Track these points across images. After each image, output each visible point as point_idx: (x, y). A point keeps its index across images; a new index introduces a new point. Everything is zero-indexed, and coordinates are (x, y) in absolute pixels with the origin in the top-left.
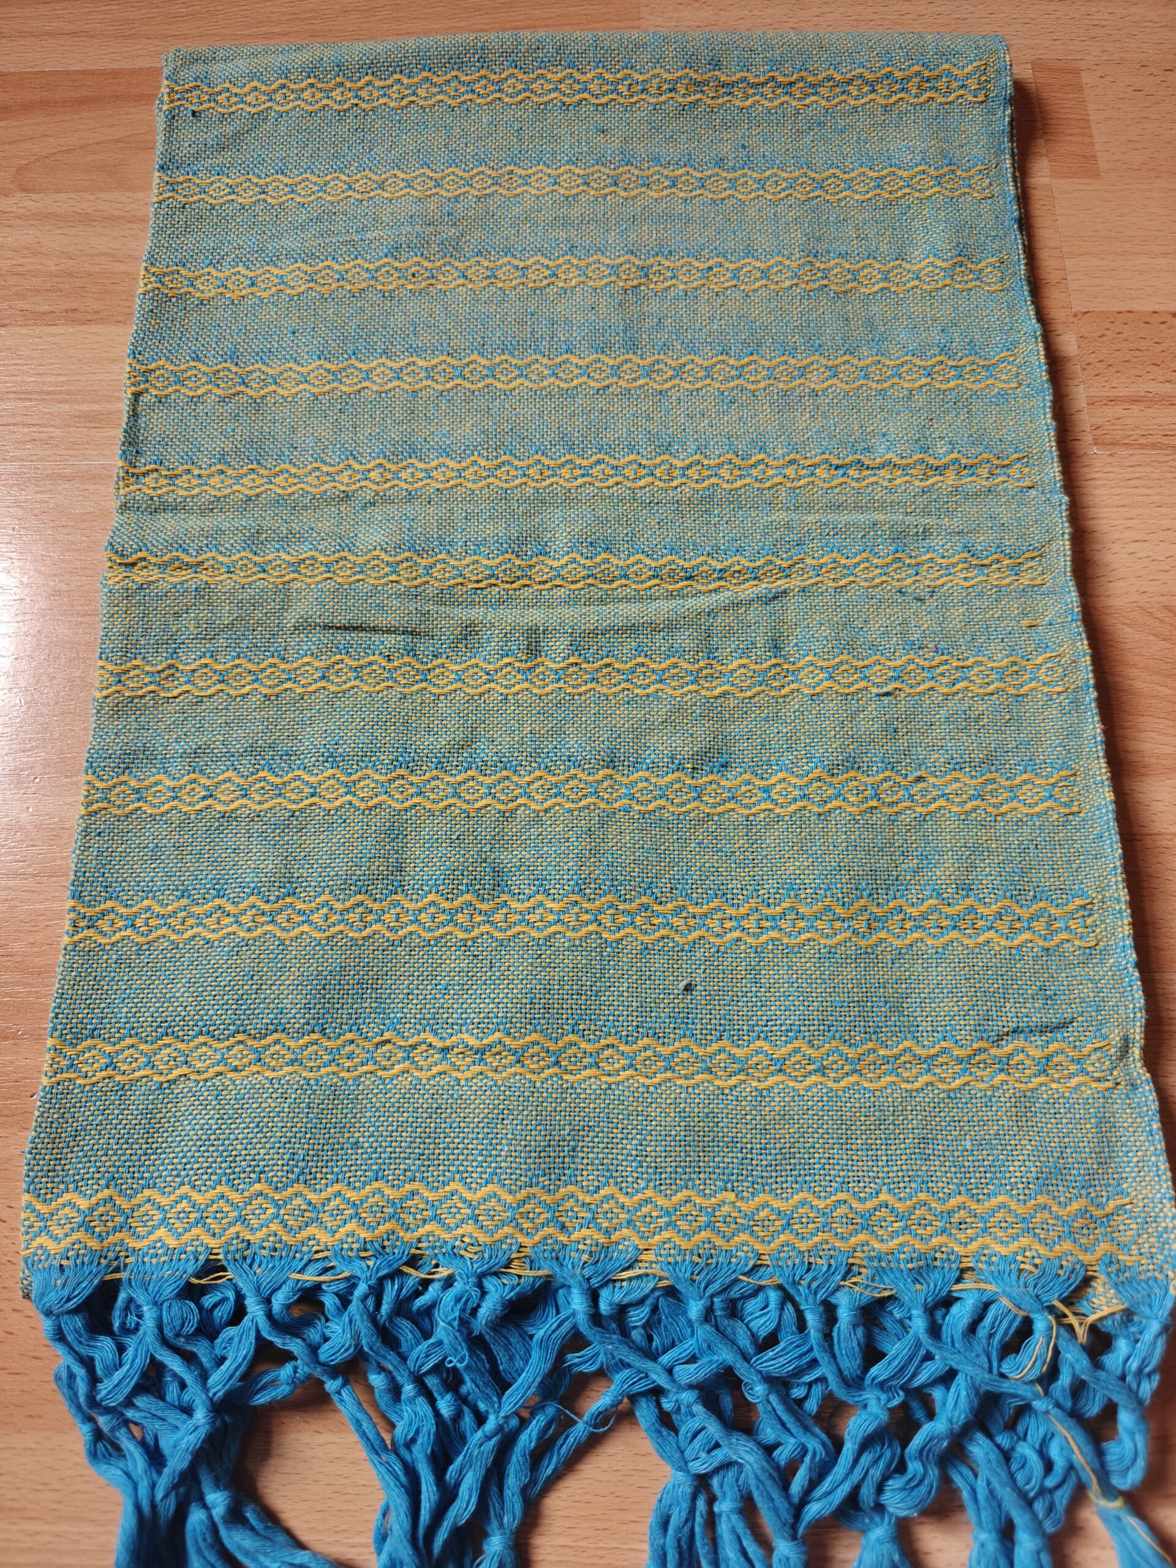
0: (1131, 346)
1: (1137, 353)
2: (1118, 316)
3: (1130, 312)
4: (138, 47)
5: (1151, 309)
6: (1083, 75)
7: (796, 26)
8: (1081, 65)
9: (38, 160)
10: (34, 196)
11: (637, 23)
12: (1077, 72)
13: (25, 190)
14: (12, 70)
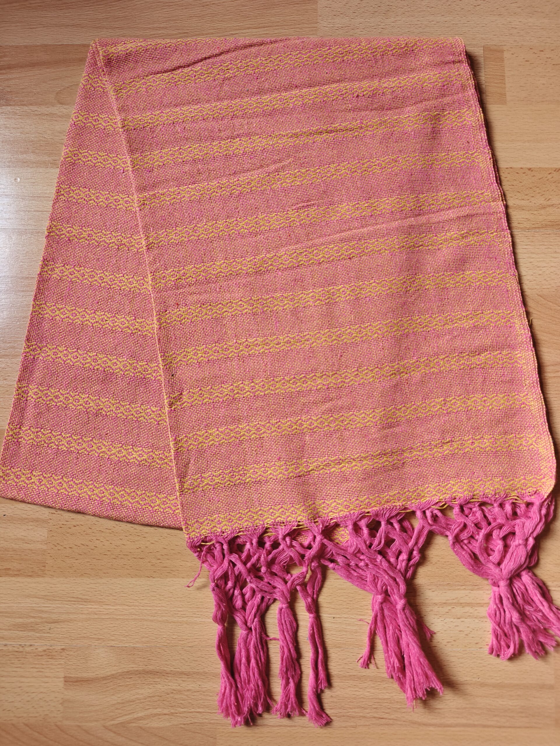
0: (510, 183)
1: (512, 187)
2: (506, 170)
3: (511, 168)
4: (103, 33)
5: (520, 167)
6: (505, 53)
7: (384, 27)
8: (505, 48)
9: (64, 89)
10: (65, 107)
11: (316, 25)
12: (502, 51)
13: (61, 103)
14: (50, 43)
